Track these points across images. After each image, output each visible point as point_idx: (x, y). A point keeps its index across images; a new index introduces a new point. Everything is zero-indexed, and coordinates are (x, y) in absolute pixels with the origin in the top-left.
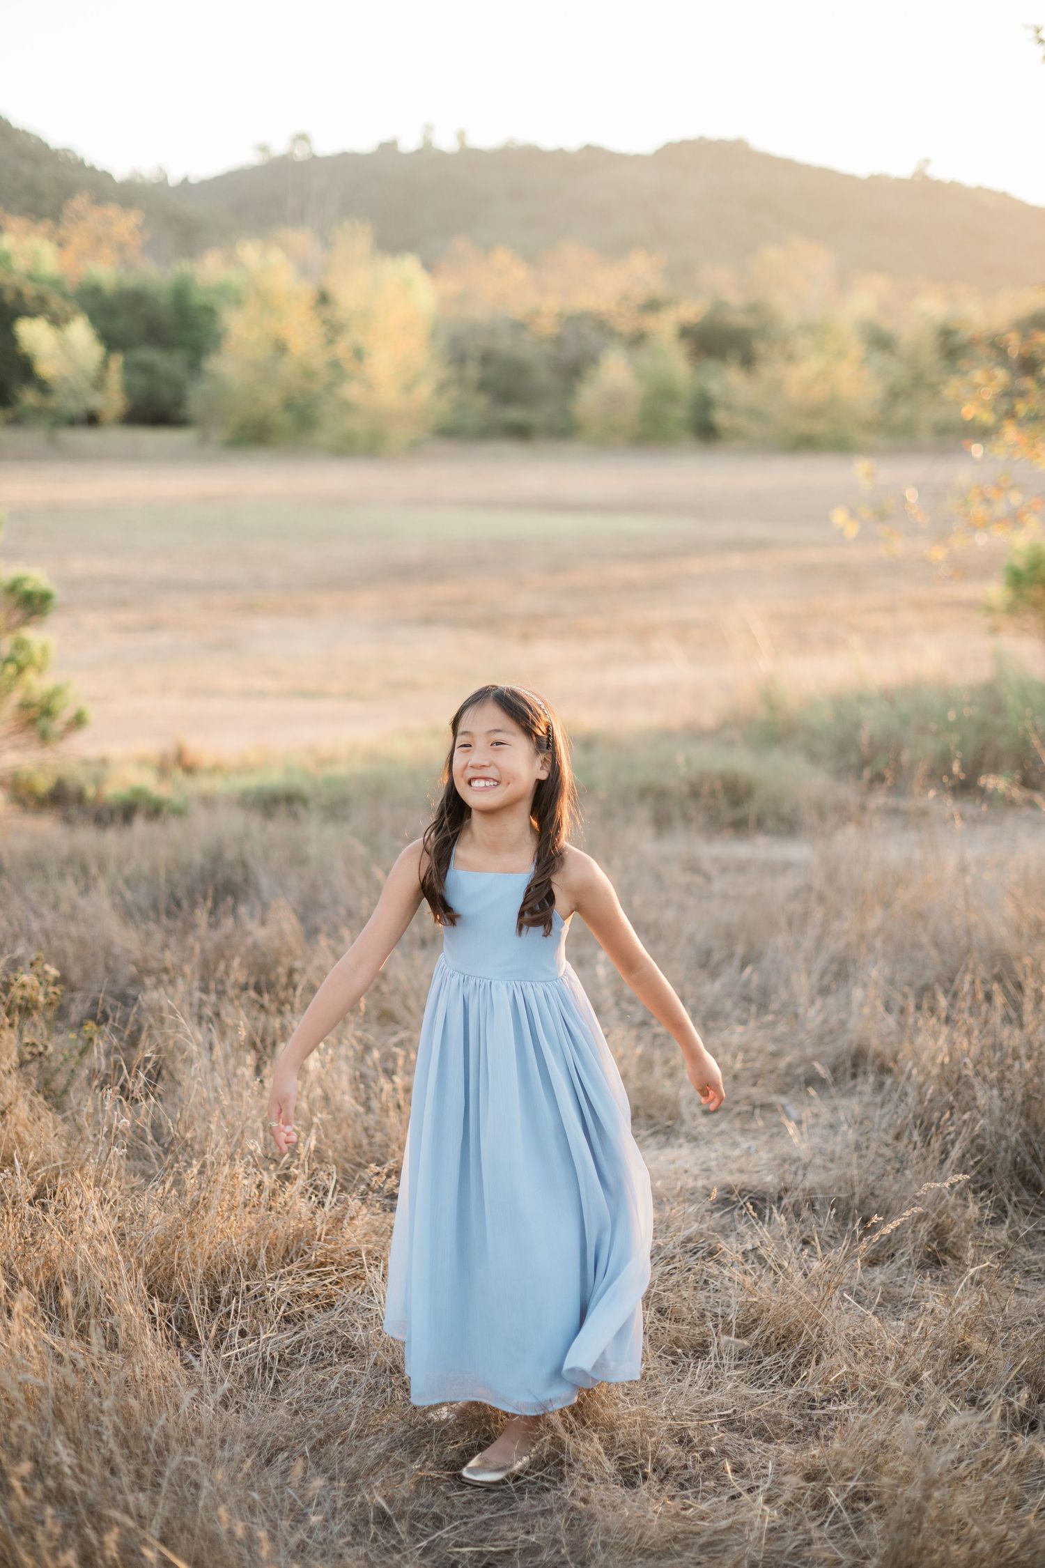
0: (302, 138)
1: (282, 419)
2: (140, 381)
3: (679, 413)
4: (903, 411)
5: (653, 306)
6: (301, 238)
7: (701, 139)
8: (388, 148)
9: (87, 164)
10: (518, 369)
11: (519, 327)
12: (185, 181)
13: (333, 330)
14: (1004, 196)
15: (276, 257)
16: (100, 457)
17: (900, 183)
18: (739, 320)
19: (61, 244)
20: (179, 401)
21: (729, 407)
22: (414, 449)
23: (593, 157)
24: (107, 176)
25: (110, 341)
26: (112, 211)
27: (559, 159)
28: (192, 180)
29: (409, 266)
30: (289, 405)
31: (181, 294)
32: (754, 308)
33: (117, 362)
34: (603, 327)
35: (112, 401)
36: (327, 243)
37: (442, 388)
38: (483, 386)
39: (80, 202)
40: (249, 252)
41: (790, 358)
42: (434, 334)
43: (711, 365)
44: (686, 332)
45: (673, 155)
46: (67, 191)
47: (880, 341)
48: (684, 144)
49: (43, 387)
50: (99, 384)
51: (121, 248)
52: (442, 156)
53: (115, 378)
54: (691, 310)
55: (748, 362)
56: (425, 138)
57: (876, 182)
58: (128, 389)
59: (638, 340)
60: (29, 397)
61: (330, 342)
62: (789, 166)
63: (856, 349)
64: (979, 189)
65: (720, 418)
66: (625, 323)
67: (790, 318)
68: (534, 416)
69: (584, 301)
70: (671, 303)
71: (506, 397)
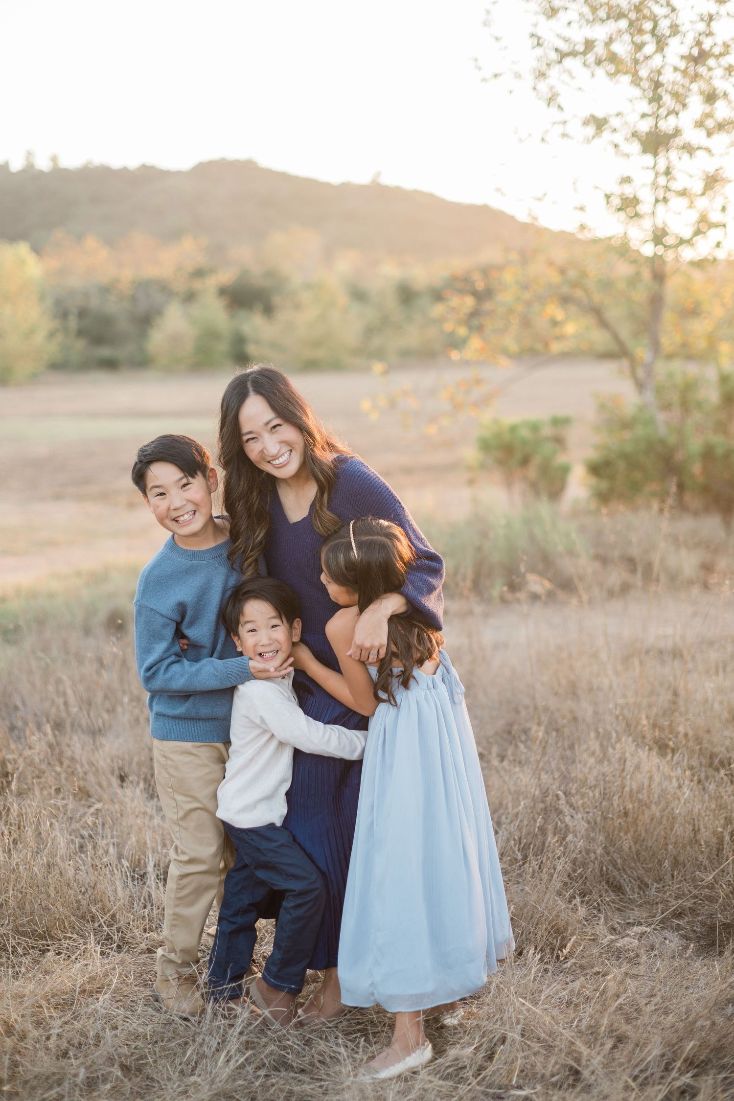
3: (223, 347)
4: (377, 341)
5: (199, 273)
7: (223, 159)
8: (3, 169)
10: (105, 320)
11: (105, 290)
14: (431, 196)
17: (361, 187)
18: (259, 282)
21: (257, 342)
22: (34, 379)
23: (149, 173)
27: (123, 173)
29: (23, 249)
32: (270, 274)
34: (165, 288)
37: (51, 335)
38: (80, 333)
41: (298, 307)
42: (42, 298)
43: (242, 314)
44: (223, 292)
45: (205, 171)
47: (359, 295)
48: (212, 163)
52: (41, 174)
54: (226, 276)
55: (268, 310)
56: (27, 159)
57: (346, 187)
59: (190, 297)
62: (285, 177)
63: (343, 299)
64: (415, 191)
65: (251, 350)
66: (180, 286)
67: (297, 280)
68: (121, 352)
69: (151, 272)
70: (212, 271)
71: (99, 340)
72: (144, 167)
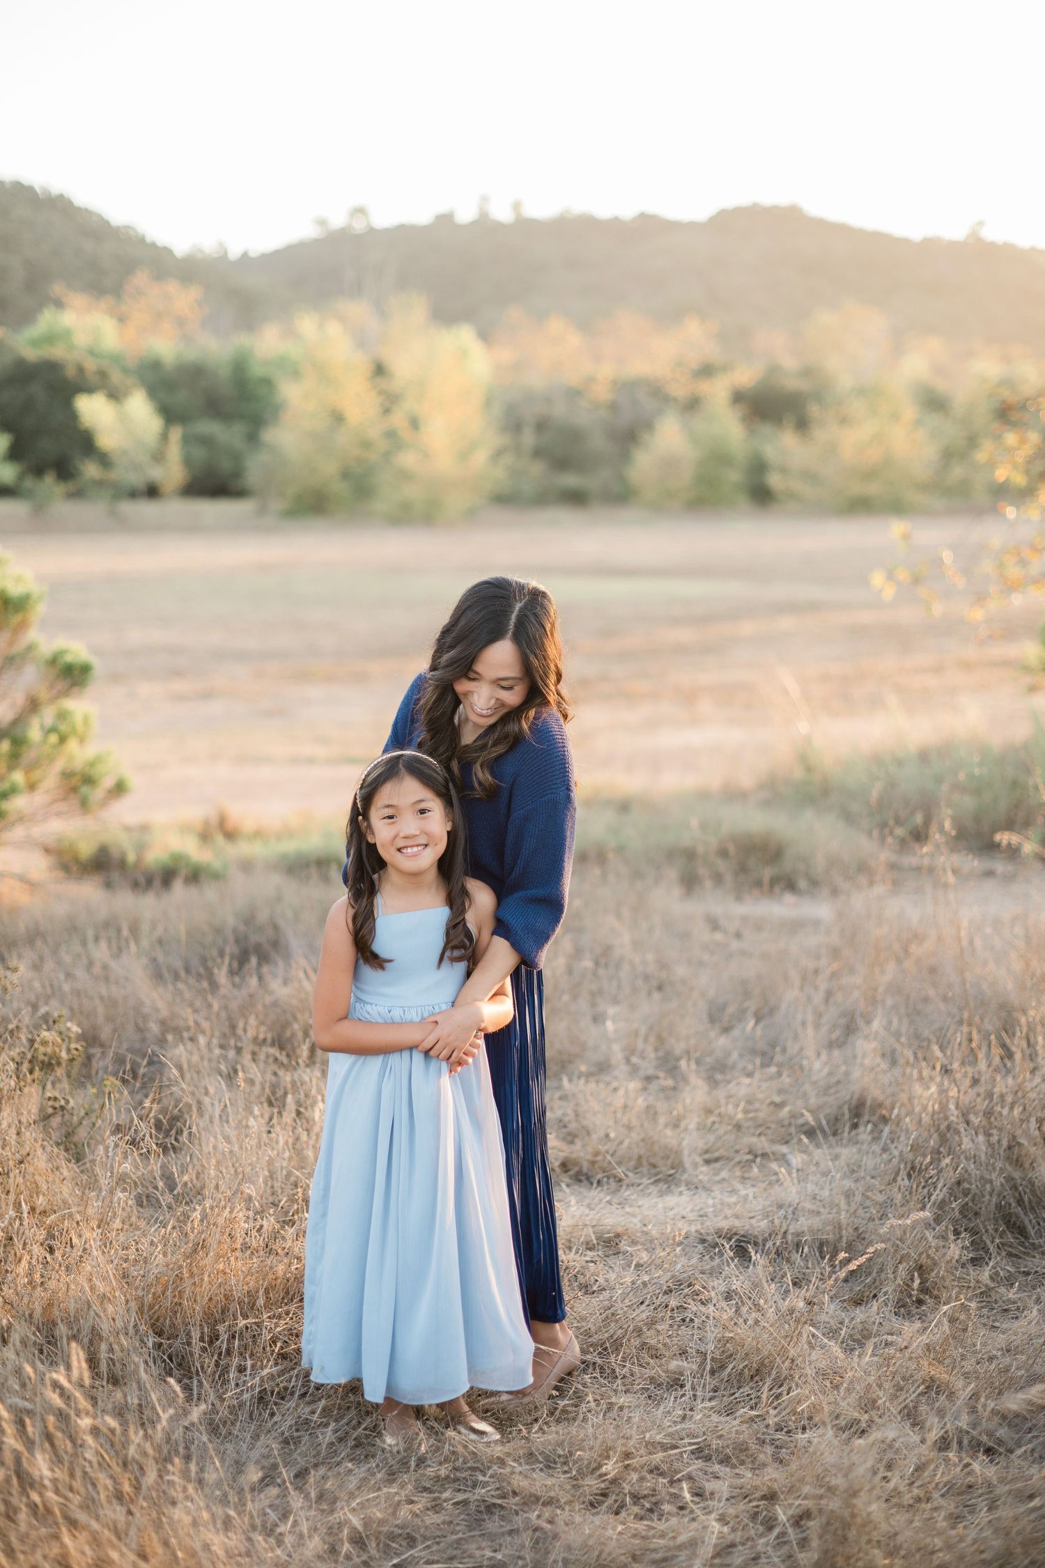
0: (360, 211)
1: (340, 488)
2: (199, 453)
3: (734, 476)
4: (958, 472)
5: (707, 371)
6: (358, 310)
7: (755, 205)
8: (445, 220)
9: (148, 240)
10: (574, 436)
11: (574, 394)
12: (245, 255)
13: (390, 402)
15: (334, 329)
16: (159, 529)
17: (953, 244)
18: (792, 384)
19: (122, 319)
20: (238, 473)
21: (784, 471)
22: (471, 516)
23: (648, 226)
24: (168, 251)
25: (170, 414)
26: (172, 287)
27: (614, 227)
28: (252, 254)
29: (465, 336)
30: (346, 475)
31: (240, 367)
32: (807, 372)
33: (176, 434)
34: (657, 392)
35: (172, 472)
36: (383, 314)
37: (498, 454)
38: (538, 453)
39: (141, 279)
40: (307, 324)
41: (844, 421)
42: (488, 403)
43: (766, 429)
44: (739, 397)
45: (728, 222)
46: (128, 267)
47: (934, 402)
48: (738, 211)
49: (104, 460)
50: (158, 457)
51: (181, 322)
52: (499, 226)
53: (174, 452)
54: (746, 376)
55: (802, 425)
56: (481, 206)
57: (930, 246)
58: (187, 461)
59: (692, 405)
60: (91, 470)
61: (387, 411)
62: (842, 230)
63: (910, 412)
64: (1033, 249)
65: (774, 480)
66: (679, 390)
67: (845, 381)
68: (590, 482)
69: (639, 367)
70: (725, 368)
71: (561, 463)
72: (643, 216)
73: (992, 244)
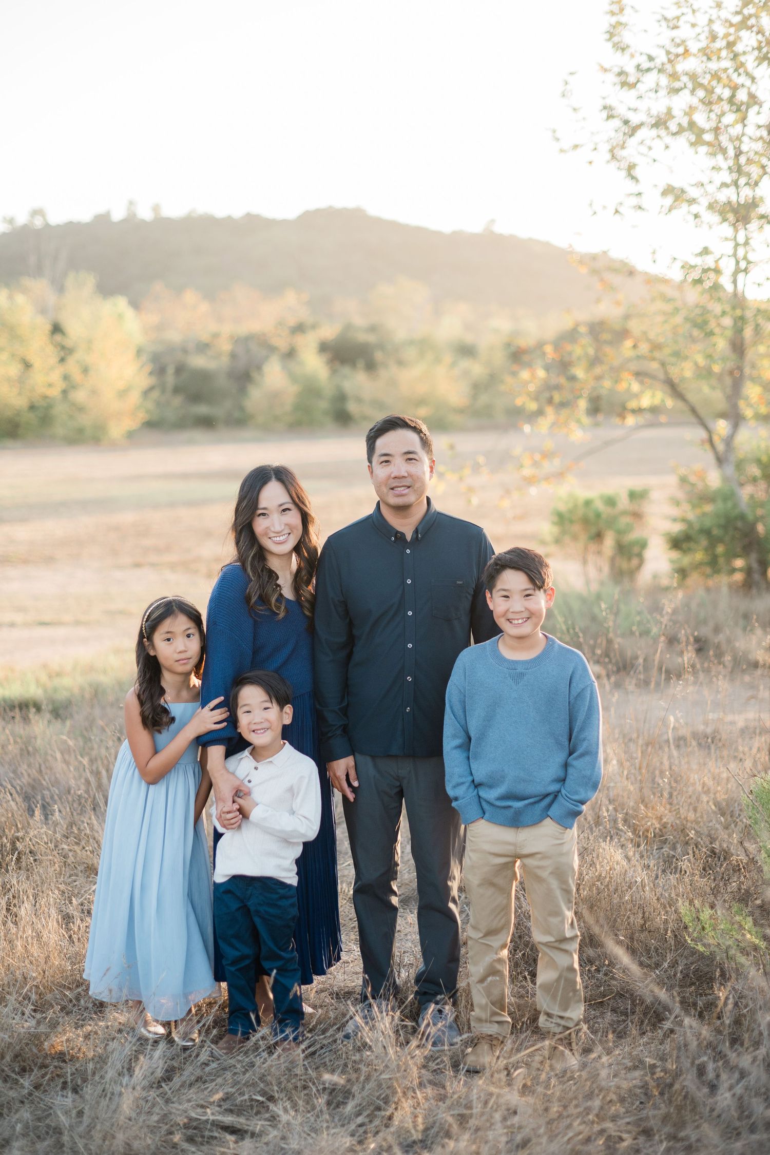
0: (39, 212)
1: (28, 418)
3: (324, 405)
4: (484, 399)
5: (299, 329)
6: (40, 286)
7: (331, 207)
8: (103, 220)
10: (204, 376)
11: (203, 347)
13: (65, 353)
14: (547, 244)
15: (20, 299)
17: (474, 237)
18: (363, 337)
21: (359, 400)
23: (253, 223)
27: (228, 224)
29: (121, 303)
30: (32, 408)
32: (373, 329)
34: (264, 343)
36: (60, 289)
37: (146, 393)
38: (177, 390)
41: (401, 363)
42: (139, 352)
43: (346, 370)
44: (324, 347)
45: (310, 219)
47: (464, 350)
48: (318, 212)
52: (143, 223)
54: (329, 332)
55: (371, 367)
56: (129, 209)
57: (457, 236)
59: (290, 354)
61: (62, 360)
62: (394, 226)
63: (448, 356)
64: (530, 240)
65: (352, 408)
66: (281, 343)
67: (400, 335)
68: (217, 411)
69: (252, 326)
70: (314, 327)
71: (196, 397)
72: (248, 215)
73: (501, 237)
